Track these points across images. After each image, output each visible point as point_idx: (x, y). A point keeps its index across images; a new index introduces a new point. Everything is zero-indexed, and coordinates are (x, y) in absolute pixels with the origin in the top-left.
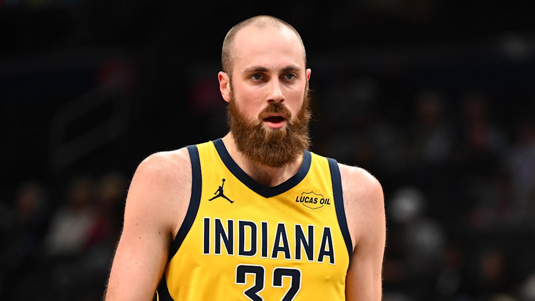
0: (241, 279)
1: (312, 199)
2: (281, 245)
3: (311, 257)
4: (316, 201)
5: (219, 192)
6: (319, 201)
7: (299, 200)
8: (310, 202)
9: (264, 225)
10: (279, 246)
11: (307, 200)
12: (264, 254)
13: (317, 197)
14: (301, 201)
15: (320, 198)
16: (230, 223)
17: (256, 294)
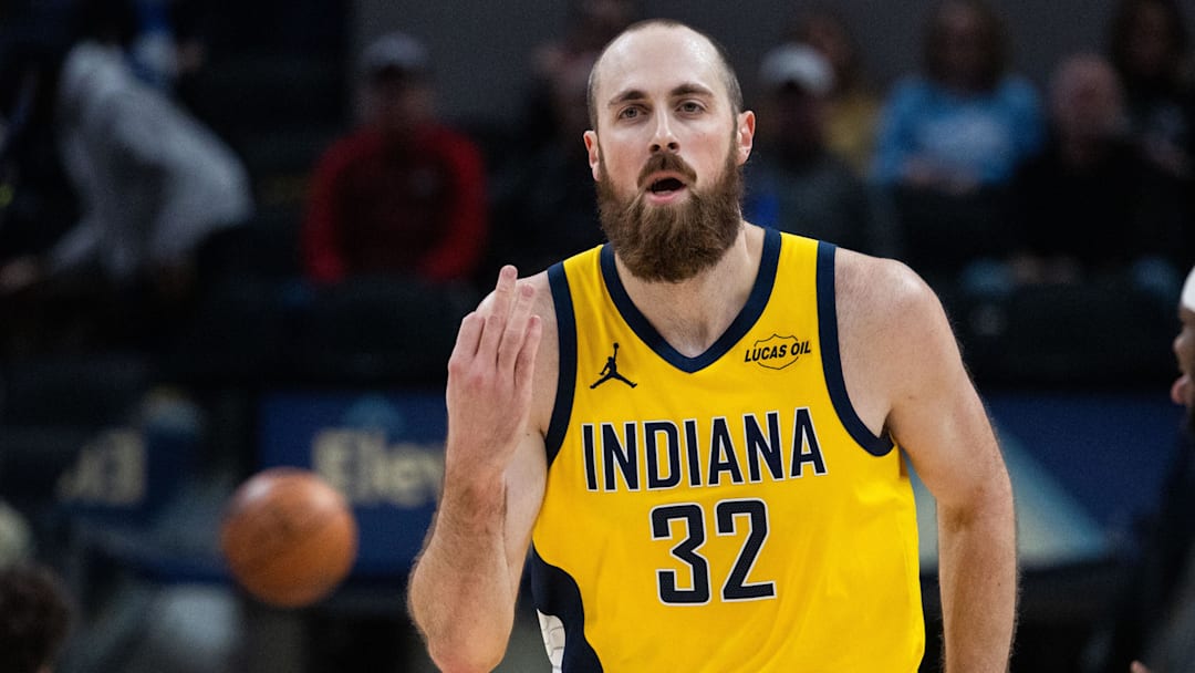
0: (661, 530)
1: (775, 349)
2: (723, 458)
3: (778, 473)
4: (784, 352)
5: (608, 369)
6: (788, 350)
7: (750, 356)
8: (772, 356)
9: (690, 426)
10: (720, 461)
11: (766, 353)
12: (695, 480)
13: (783, 342)
14: (755, 360)
15: (790, 343)
16: (630, 429)
17: (694, 551)
